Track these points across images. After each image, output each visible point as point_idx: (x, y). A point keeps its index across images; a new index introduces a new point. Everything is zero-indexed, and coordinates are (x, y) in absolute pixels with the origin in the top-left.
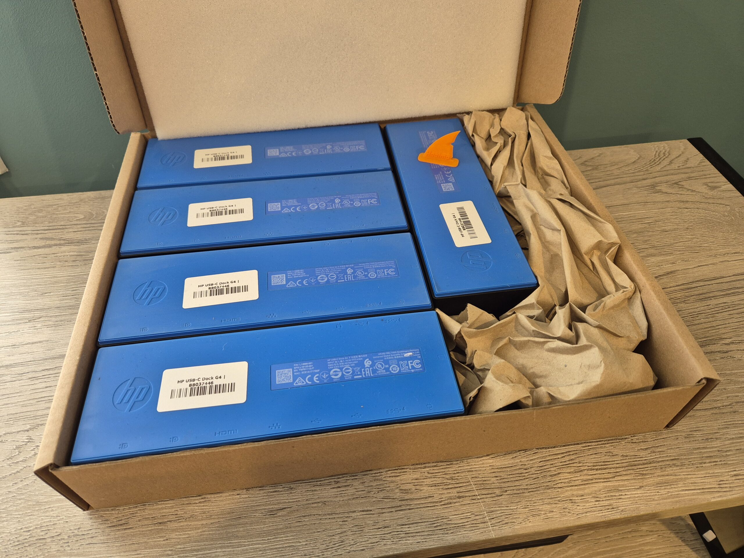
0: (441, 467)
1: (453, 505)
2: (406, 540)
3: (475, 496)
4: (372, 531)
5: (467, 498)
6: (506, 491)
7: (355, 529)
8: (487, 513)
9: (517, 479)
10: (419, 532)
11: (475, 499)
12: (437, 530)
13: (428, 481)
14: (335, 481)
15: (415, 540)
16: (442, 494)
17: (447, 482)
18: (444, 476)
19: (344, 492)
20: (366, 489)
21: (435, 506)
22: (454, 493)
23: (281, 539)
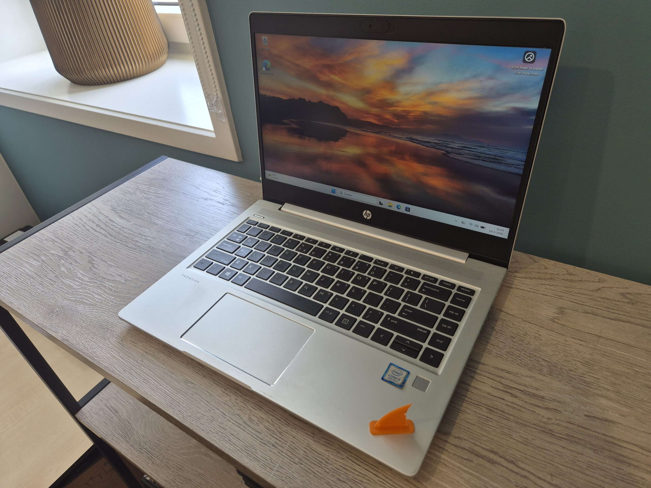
0: (281, 423)
1: (266, 446)
2: (226, 443)
3: (282, 451)
4: (216, 425)
5: (276, 449)
6: (302, 464)
7: (210, 418)
8: (278, 466)
9: (316, 463)
10: (235, 445)
11: (280, 453)
12: (245, 451)
13: (267, 424)
14: (225, 388)
15: (230, 447)
16: (267, 436)
17: (275, 433)
18: (278, 428)
19: (223, 396)
20: (234, 404)
21: (256, 439)
22: (273, 441)
23: (178, 396)
